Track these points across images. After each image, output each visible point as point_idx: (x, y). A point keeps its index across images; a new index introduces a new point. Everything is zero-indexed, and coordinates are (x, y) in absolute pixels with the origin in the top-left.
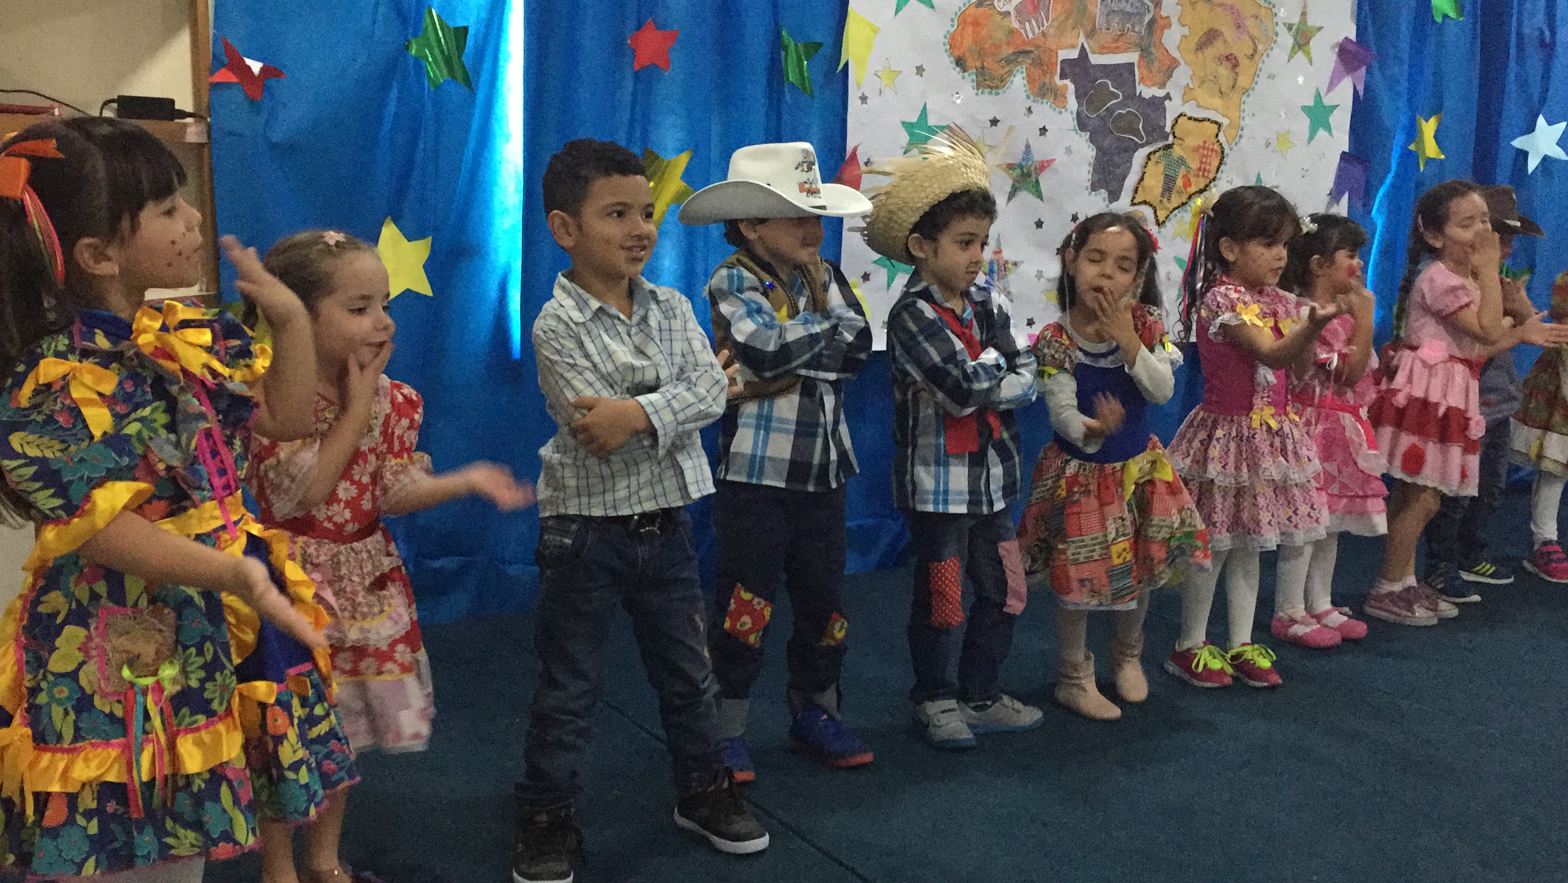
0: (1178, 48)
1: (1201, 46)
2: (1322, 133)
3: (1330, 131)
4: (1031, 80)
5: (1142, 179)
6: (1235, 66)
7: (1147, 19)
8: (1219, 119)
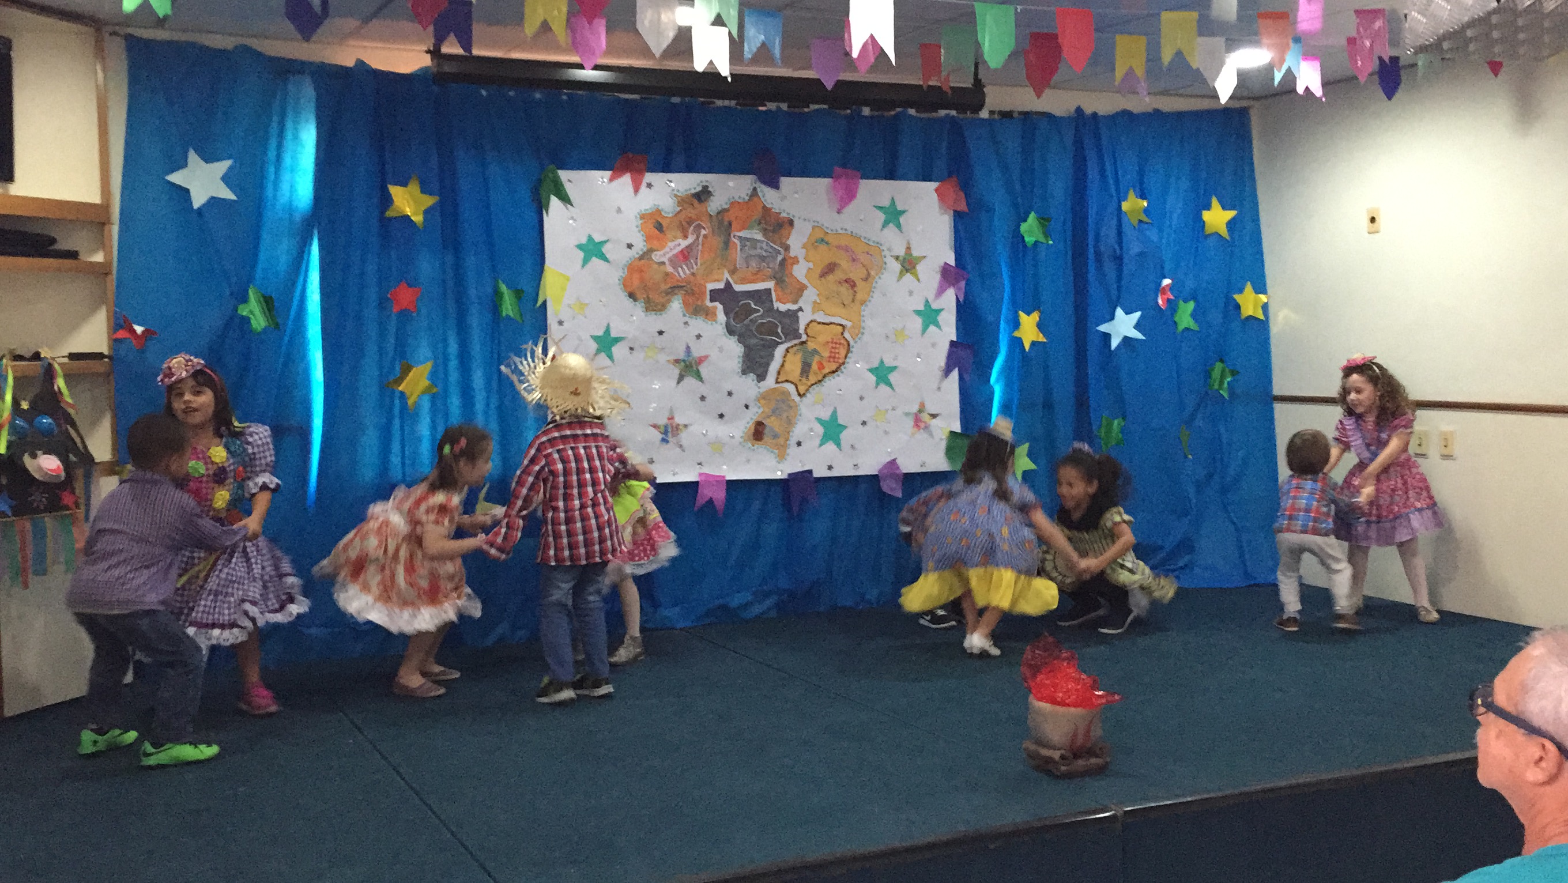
0: (806, 276)
1: (823, 275)
2: (932, 328)
3: (938, 326)
4: (686, 304)
5: (782, 366)
6: (853, 285)
7: (780, 258)
8: (844, 322)
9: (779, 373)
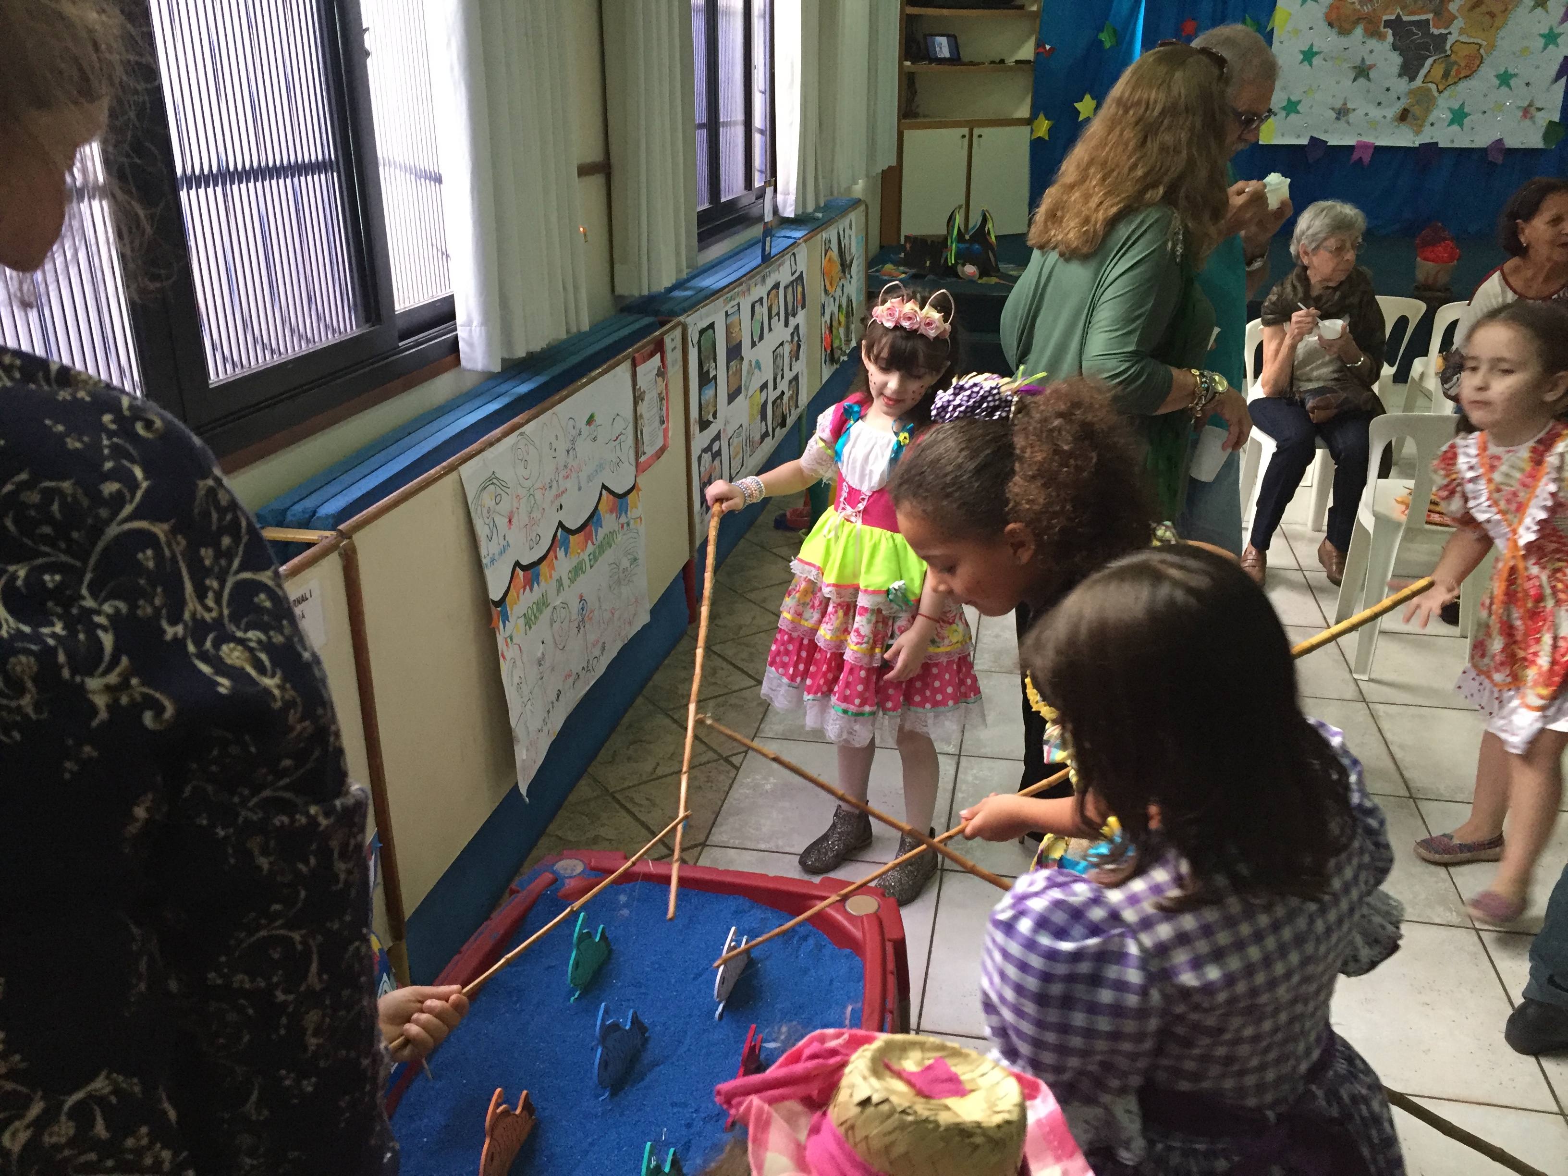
0: (1458, 10)
1: (1472, 9)
2: (1552, 47)
3: (1556, 45)
4: (1366, 30)
5: (1429, 71)
6: (1493, 16)
8: (1480, 41)
9: (1425, 77)
